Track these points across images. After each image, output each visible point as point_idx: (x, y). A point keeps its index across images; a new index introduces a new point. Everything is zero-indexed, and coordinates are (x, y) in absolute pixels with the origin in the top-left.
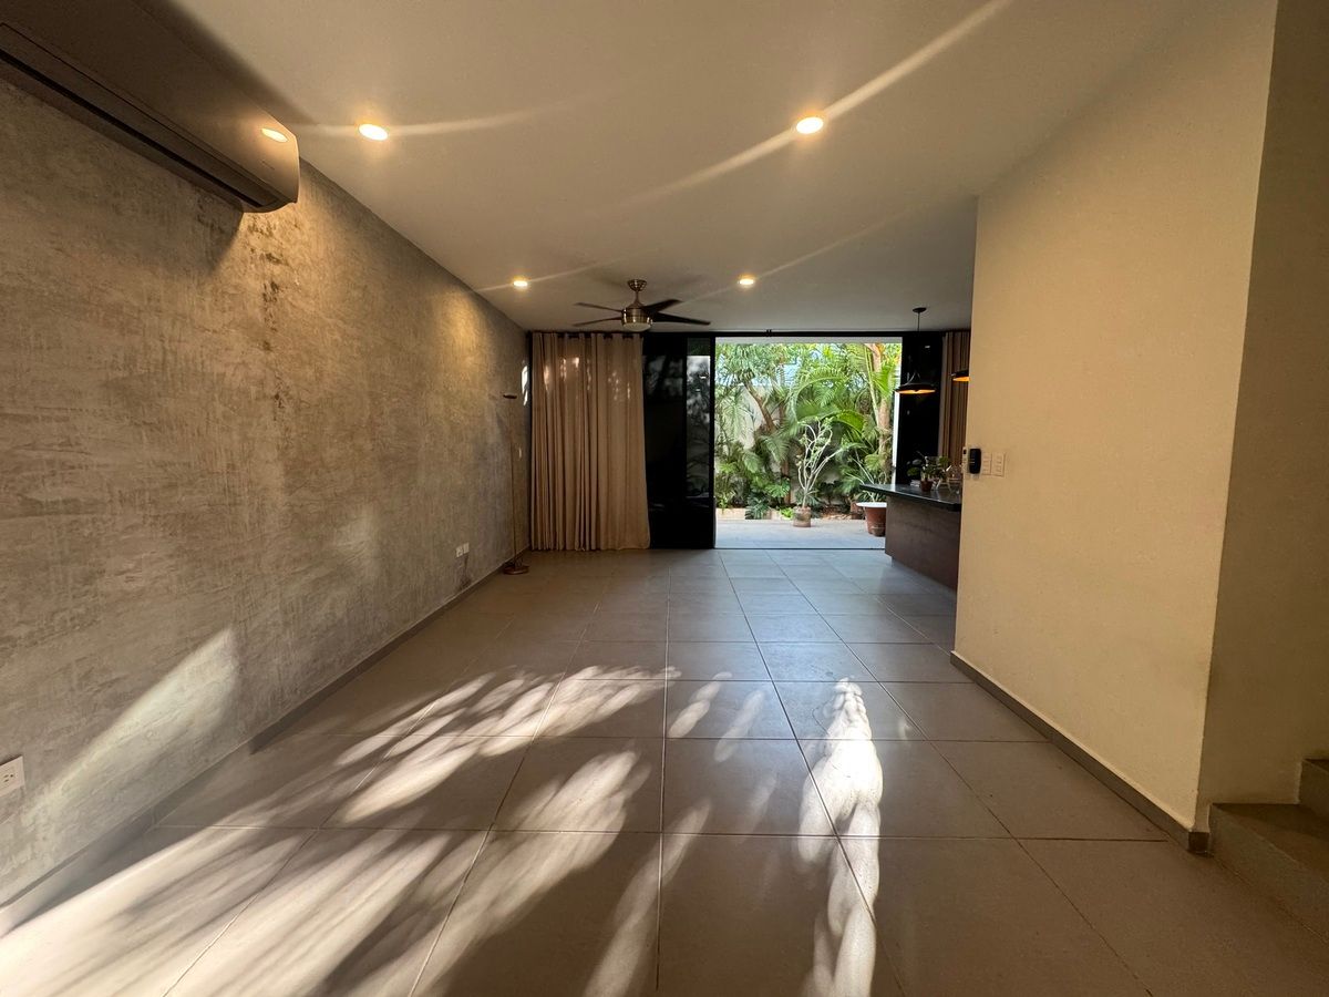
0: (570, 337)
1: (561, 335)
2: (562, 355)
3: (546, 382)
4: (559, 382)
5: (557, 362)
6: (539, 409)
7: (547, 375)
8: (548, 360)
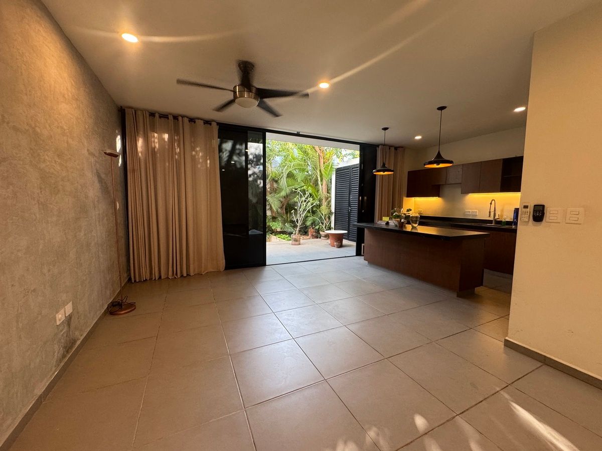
0: (160, 117)
1: (152, 114)
2: (154, 130)
3: (139, 149)
4: (151, 152)
5: (149, 135)
6: (134, 171)
7: (140, 143)
8: (141, 133)
